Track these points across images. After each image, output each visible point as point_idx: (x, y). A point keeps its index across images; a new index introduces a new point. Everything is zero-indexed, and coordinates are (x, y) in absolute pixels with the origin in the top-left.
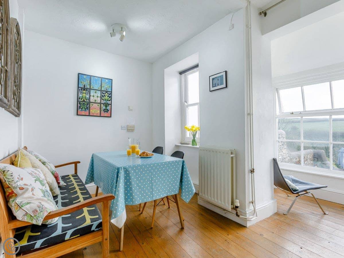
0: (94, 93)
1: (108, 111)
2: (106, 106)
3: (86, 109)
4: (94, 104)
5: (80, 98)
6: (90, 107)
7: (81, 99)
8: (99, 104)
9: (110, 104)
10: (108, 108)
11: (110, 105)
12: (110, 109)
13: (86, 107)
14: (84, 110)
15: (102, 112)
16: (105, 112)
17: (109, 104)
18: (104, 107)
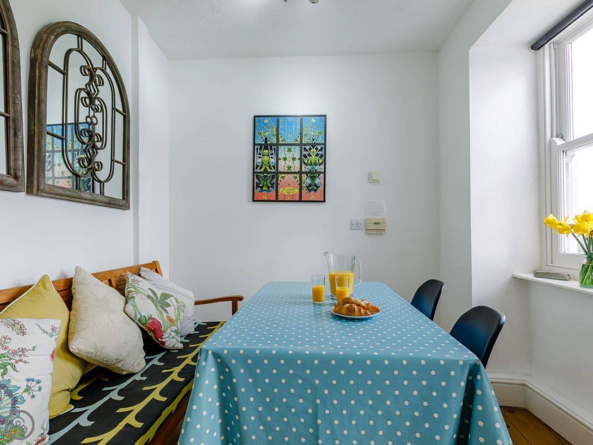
0: (286, 152)
1: (318, 187)
2: (313, 178)
3: (271, 187)
4: (287, 176)
5: (257, 166)
6: (279, 182)
7: (260, 169)
8: (298, 176)
9: (322, 173)
10: (317, 181)
11: (322, 175)
12: (323, 184)
13: (271, 184)
14: (266, 189)
15: (304, 191)
16: (310, 191)
17: (320, 173)
18: (309, 181)
